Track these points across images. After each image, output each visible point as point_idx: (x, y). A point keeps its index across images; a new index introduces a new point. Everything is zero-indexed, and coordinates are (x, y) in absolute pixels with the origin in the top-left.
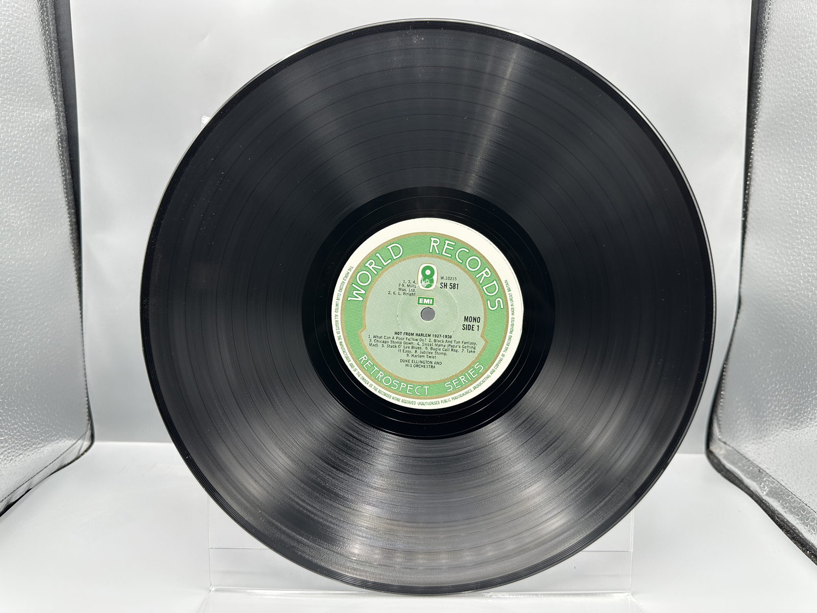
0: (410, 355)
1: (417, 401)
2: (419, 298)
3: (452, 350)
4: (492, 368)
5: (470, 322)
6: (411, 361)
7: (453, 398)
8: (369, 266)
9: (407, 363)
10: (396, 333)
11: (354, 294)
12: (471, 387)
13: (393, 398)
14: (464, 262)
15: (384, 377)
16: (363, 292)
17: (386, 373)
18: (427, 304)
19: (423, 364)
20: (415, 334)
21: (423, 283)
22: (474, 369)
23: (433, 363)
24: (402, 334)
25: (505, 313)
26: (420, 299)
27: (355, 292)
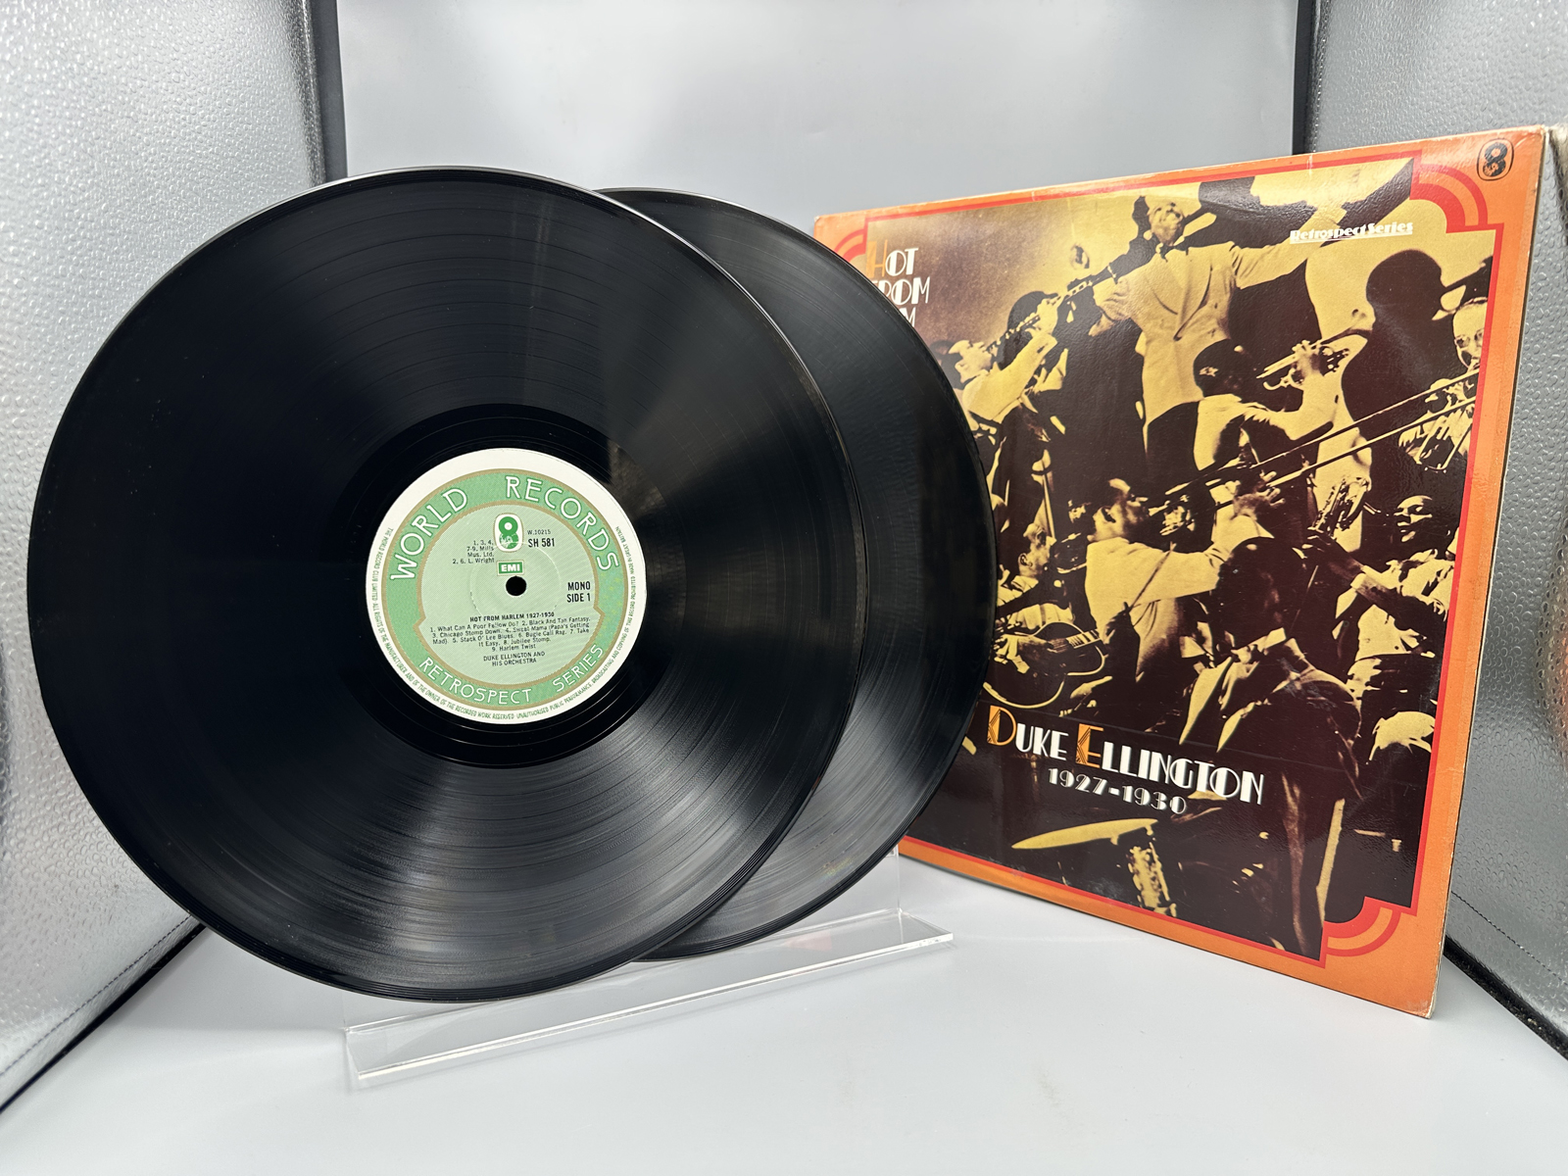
0: (497, 648)
1: (516, 713)
2: (500, 564)
3: (557, 632)
4: (615, 649)
5: (576, 591)
6: (499, 657)
7: (566, 700)
8: (418, 525)
9: (494, 661)
10: (472, 620)
11: (399, 569)
12: (589, 680)
13: (479, 715)
14: (558, 507)
15: (461, 686)
16: (414, 565)
17: (465, 679)
18: (513, 572)
19: (517, 659)
20: (501, 618)
21: (504, 542)
22: (591, 655)
23: (533, 654)
24: (482, 619)
25: (622, 572)
26: (503, 566)
27: (400, 566)
